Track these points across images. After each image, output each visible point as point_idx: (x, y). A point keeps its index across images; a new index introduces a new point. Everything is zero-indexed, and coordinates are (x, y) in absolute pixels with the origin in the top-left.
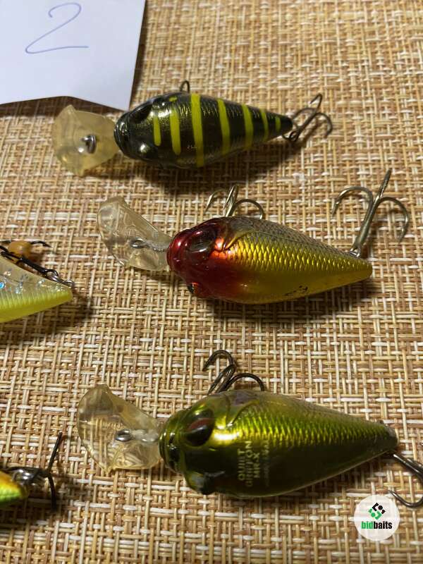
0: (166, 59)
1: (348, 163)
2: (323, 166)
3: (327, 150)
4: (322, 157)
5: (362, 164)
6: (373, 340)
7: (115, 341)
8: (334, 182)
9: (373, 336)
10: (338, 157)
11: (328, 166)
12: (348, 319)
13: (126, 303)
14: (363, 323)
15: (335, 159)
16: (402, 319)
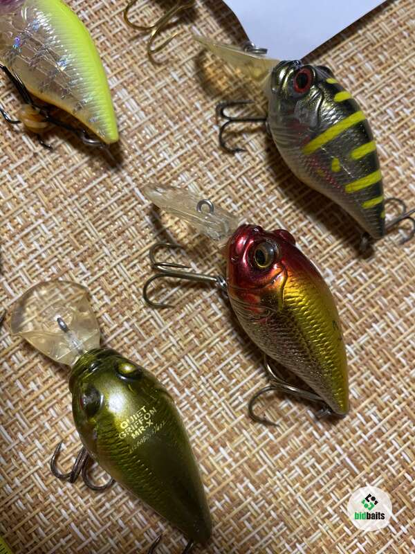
0: (361, 56)
1: (377, 308)
2: (357, 288)
3: (376, 280)
4: (366, 281)
5: (385, 321)
6: (224, 446)
7: (64, 244)
8: (348, 310)
9: (228, 443)
10: (376, 295)
11: (361, 292)
12: (227, 413)
13: (100, 225)
14: (232, 428)
15: (372, 294)
16: (261, 457)
